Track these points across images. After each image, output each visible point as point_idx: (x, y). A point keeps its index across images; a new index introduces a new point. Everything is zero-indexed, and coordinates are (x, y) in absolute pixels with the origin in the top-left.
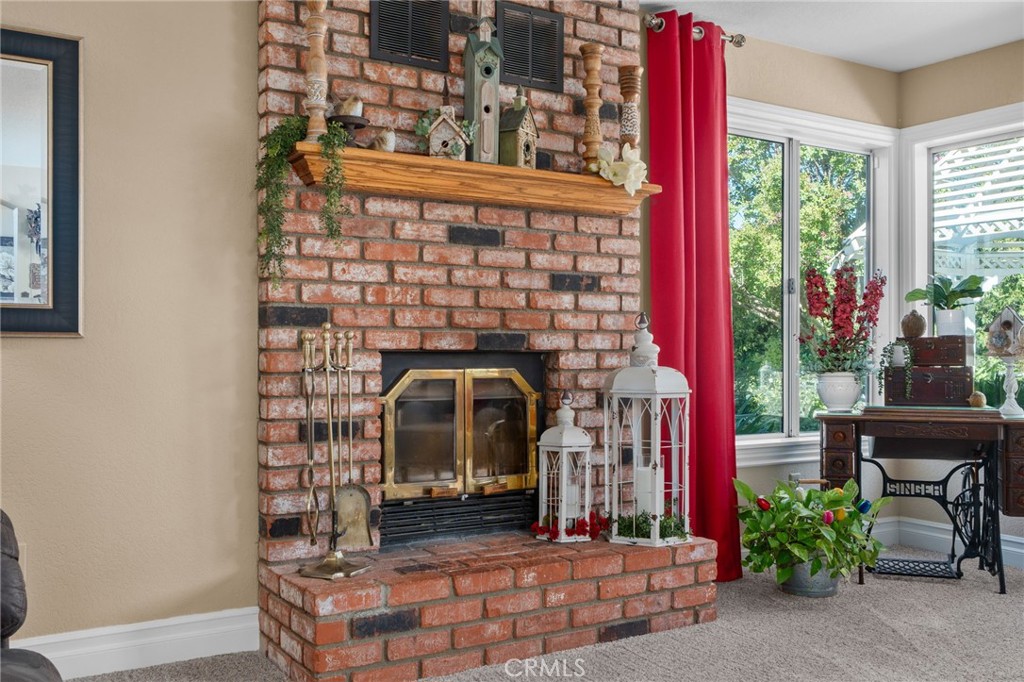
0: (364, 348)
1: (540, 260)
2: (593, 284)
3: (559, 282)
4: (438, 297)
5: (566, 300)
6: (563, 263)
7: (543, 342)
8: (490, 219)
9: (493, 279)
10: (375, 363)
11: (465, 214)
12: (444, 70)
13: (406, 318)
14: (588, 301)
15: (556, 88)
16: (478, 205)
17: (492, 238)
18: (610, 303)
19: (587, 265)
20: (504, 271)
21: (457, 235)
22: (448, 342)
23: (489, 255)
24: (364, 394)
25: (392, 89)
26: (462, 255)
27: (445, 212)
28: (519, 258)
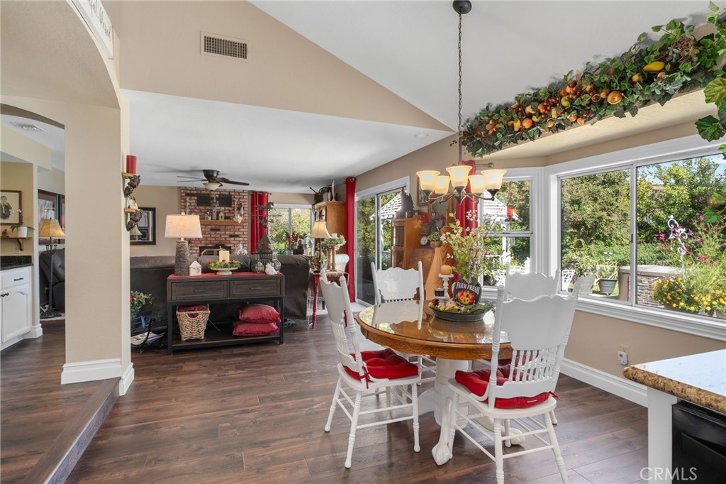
0: (196, 246)
1: (227, 233)
2: (238, 236)
3: (231, 236)
4: (209, 239)
5: (232, 239)
6: (232, 233)
7: (228, 245)
8: (218, 227)
9: (219, 236)
10: (198, 248)
11: (213, 227)
12: (210, 206)
13: (203, 242)
14: (236, 239)
15: (231, 206)
16: (216, 225)
17: (219, 230)
18: (241, 239)
19: (236, 233)
20: (220, 235)
21: (212, 230)
22: (210, 246)
23: (218, 232)
24: (196, 253)
25: (201, 210)
26: (213, 233)
27: (210, 227)
28: (223, 233)
